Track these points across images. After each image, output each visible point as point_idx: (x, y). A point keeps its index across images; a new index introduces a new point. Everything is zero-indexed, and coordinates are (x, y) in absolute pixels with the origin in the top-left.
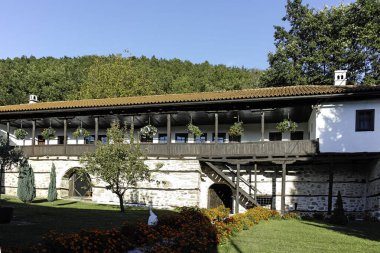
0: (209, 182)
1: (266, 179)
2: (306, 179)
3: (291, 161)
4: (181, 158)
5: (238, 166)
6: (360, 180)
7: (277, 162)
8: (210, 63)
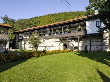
0: (63, 44)
1: (76, 42)
2: (86, 41)
3: (80, 37)
4: (55, 38)
5: (68, 40)
6: (101, 41)
7: (77, 37)
8: (79, 11)
